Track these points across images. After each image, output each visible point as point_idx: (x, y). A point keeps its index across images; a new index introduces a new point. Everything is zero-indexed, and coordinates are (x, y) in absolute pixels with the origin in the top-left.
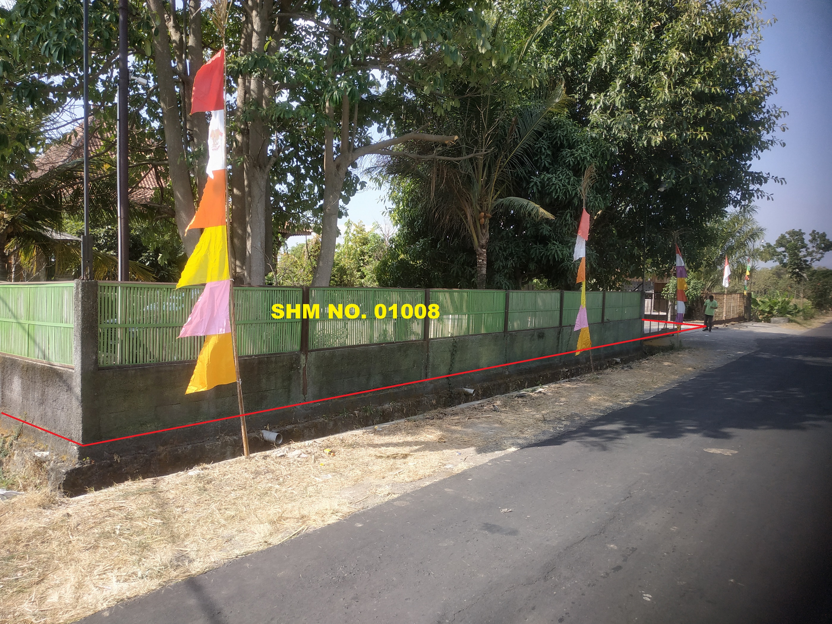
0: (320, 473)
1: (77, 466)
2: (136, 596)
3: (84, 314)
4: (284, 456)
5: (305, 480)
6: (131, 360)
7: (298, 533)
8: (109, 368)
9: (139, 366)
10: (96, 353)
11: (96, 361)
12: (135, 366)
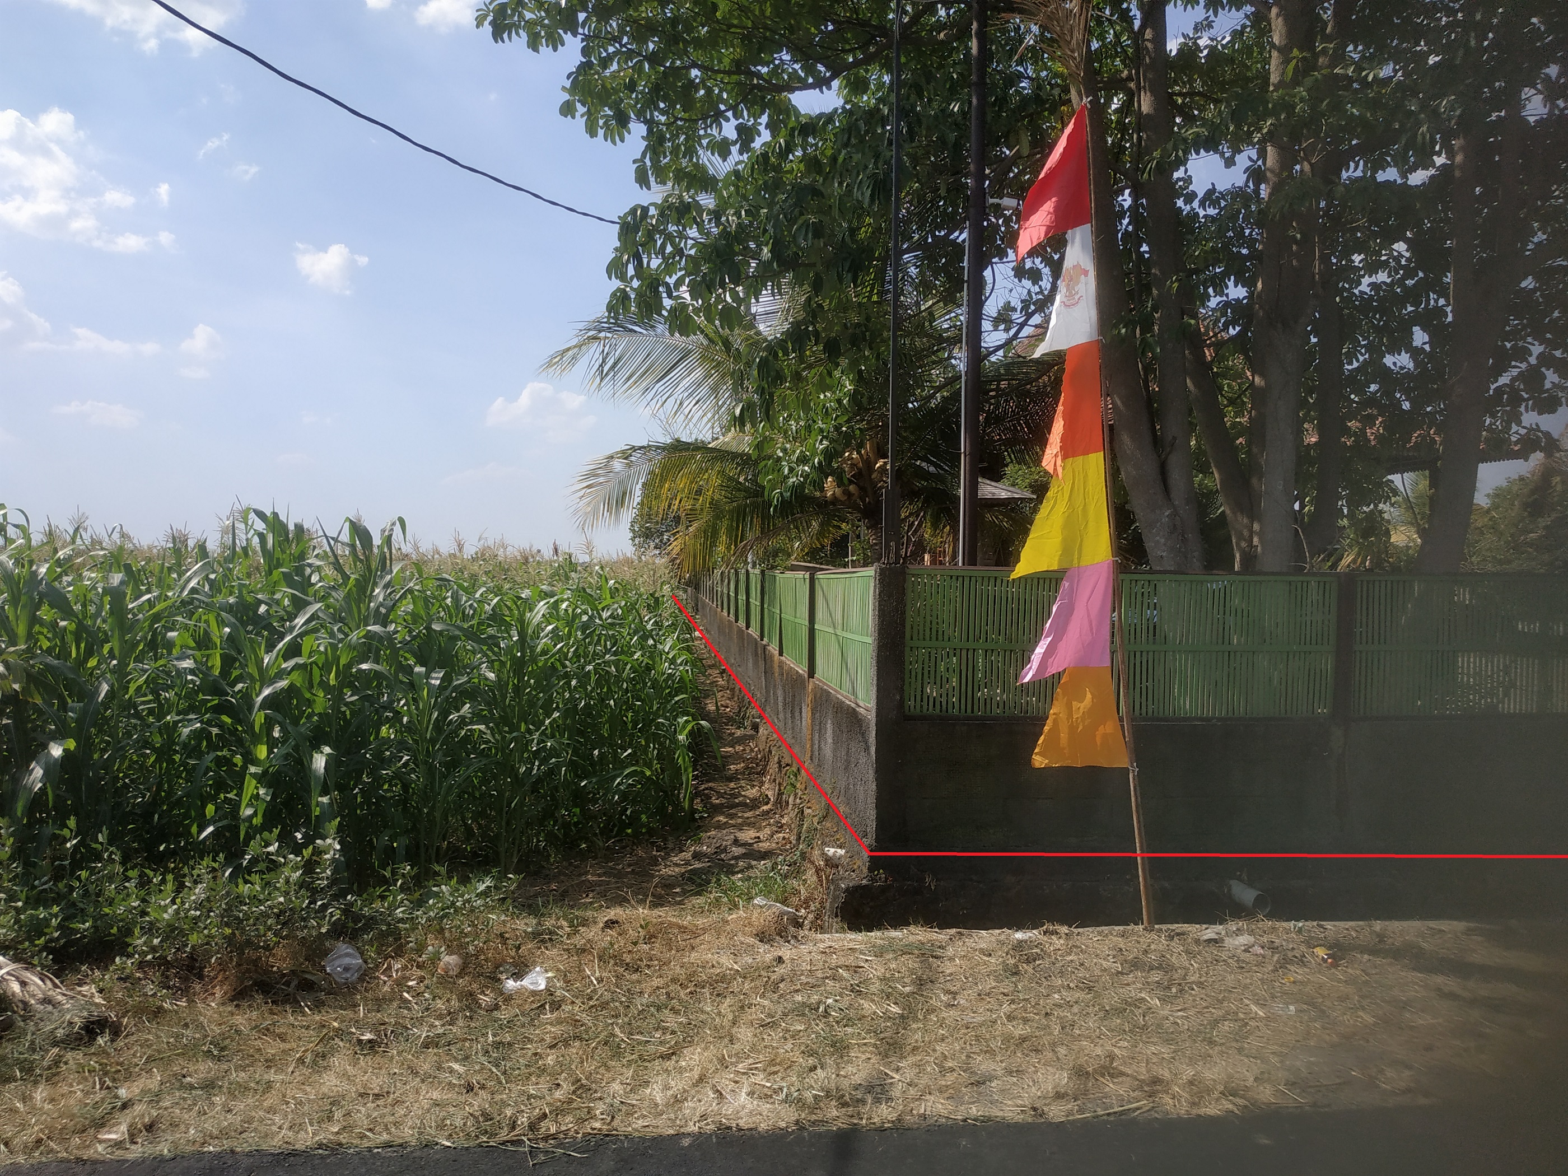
0: (1273, 997)
1: (864, 882)
2: (751, 1129)
3: (882, 622)
4: (1215, 941)
5: (1225, 1004)
6: (963, 707)
7: (1122, 1113)
8: (923, 718)
9: (977, 718)
10: (902, 691)
11: (902, 702)
12: (968, 718)
